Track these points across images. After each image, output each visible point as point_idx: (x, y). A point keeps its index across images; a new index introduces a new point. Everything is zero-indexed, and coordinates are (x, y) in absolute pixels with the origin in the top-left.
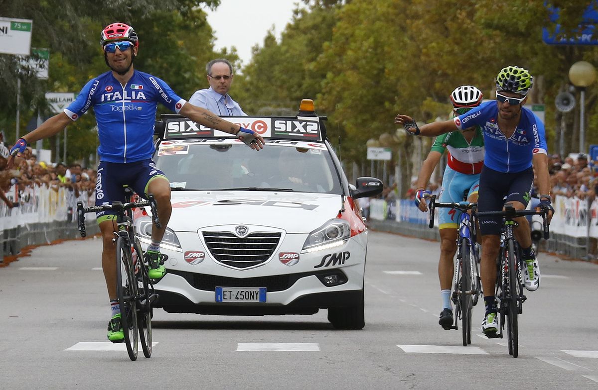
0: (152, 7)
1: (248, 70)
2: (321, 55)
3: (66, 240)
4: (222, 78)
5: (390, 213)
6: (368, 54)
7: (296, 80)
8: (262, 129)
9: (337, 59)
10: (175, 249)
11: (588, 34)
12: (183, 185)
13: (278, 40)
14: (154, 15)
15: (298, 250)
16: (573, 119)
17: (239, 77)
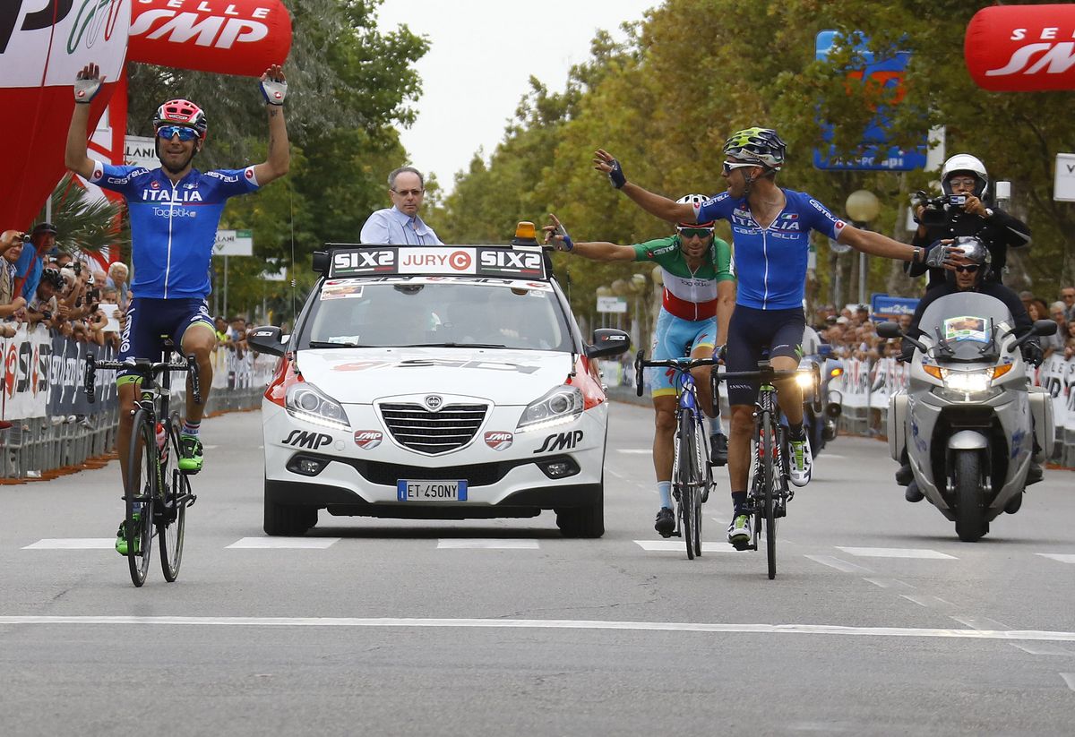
0: (331, 124)
1: (449, 202)
2: (539, 184)
3: (226, 412)
4: (410, 193)
5: (625, 377)
6: (598, 182)
7: (509, 214)
8: (464, 263)
9: (560, 188)
10: (342, 427)
11: (869, 157)
12: (354, 340)
13: (487, 165)
14: (335, 134)
15: (512, 428)
16: (851, 261)
17: (440, 210)
